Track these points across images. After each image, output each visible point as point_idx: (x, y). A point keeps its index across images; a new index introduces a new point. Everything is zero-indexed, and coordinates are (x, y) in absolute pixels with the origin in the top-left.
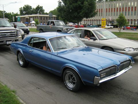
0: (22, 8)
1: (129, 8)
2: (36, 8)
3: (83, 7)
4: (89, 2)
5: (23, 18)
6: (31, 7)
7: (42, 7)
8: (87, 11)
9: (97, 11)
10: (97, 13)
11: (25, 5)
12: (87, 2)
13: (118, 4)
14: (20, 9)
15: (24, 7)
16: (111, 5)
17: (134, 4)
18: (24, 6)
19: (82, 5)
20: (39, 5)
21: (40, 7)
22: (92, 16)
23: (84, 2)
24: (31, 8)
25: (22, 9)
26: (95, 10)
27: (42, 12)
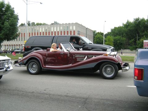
1: (52, 32)
3: (3, 27)
4: (10, 23)
8: (7, 32)
9: (19, 33)
10: (19, 35)
12: (7, 23)
13: (41, 29)
16: (34, 30)
17: (57, 29)
19: (2, 26)
22: (14, 38)
23: (4, 22)
26: (17, 31)
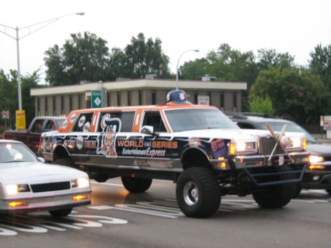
0: (57, 47)
2: (129, 48)
5: (71, 100)
6: (101, 42)
7: (158, 42)
11: (73, 36)
14: (48, 53)
15: (68, 46)
18: (71, 38)
20: (141, 35)
21: (146, 41)
24: (105, 50)
25: (61, 52)
27: (156, 66)
